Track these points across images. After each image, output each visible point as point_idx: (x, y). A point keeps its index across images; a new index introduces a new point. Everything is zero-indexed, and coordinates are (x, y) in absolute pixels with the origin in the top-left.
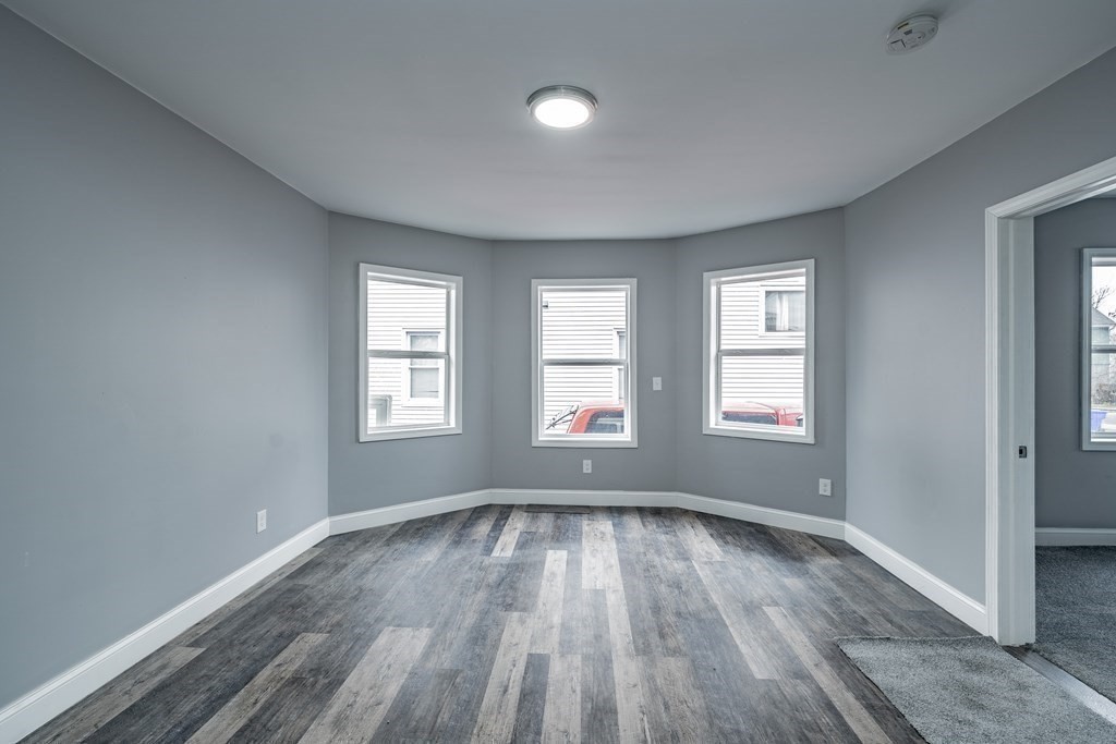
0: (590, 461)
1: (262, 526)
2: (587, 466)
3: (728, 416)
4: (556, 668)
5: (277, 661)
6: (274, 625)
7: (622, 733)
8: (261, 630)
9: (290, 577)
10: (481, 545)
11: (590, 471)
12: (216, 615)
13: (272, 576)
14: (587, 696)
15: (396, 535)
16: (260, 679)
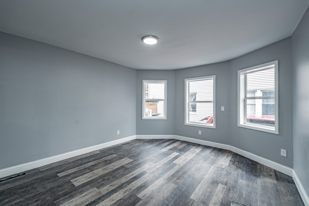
0: (201, 131)
1: (118, 133)
2: (200, 132)
3: (251, 121)
4: (146, 175)
5: (107, 157)
6: (112, 152)
7: (142, 192)
8: (110, 152)
9: (122, 145)
10: (162, 147)
11: (201, 134)
12: (106, 148)
13: (120, 144)
14: (145, 183)
15: (148, 141)
16: (102, 159)
